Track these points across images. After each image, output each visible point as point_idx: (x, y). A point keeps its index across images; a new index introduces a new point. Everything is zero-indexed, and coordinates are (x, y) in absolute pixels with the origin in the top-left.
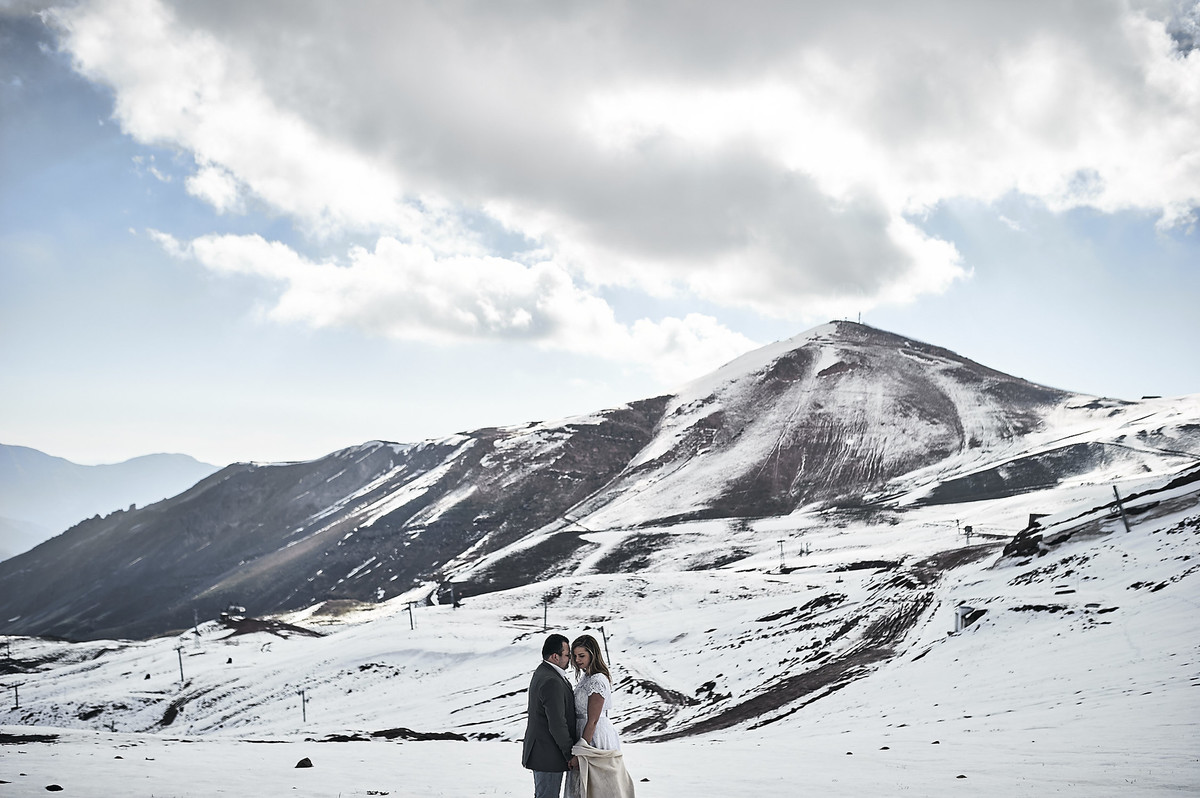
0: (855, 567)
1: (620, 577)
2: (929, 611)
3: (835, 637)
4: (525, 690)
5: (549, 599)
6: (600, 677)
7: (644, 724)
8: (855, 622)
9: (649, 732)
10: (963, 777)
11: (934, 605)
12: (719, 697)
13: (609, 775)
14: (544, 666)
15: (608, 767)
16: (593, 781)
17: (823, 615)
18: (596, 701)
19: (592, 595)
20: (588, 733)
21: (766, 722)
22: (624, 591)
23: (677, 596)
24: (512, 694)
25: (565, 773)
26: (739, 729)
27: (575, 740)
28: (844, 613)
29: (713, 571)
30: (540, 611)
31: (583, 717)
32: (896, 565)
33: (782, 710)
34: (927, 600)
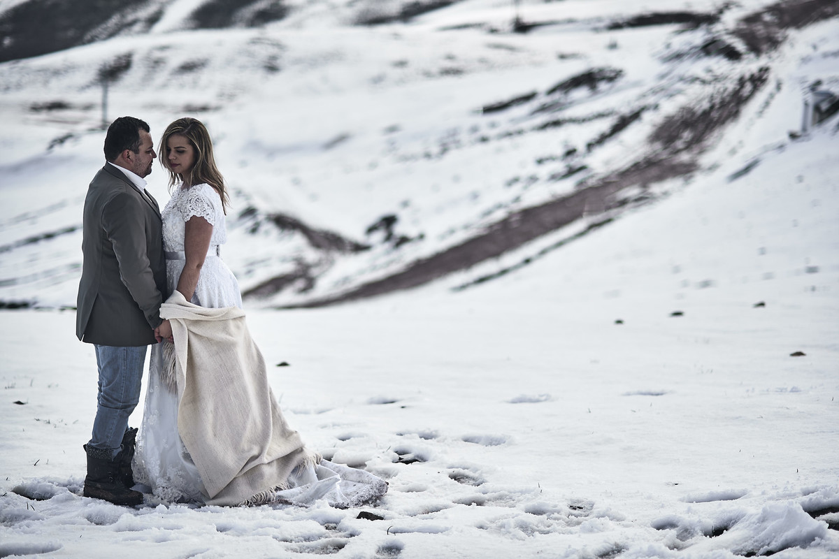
0: (642, 21)
1: (234, 38)
2: (760, 97)
3: (602, 139)
4: (71, 230)
5: (112, 73)
6: (205, 191)
7: (277, 284)
8: (636, 116)
9: (287, 295)
10: (799, 354)
11: (769, 88)
12: (404, 240)
13: (224, 348)
14: (108, 174)
15: (221, 336)
16: (197, 360)
17: (582, 102)
18: (198, 231)
19: (188, 68)
20: (187, 284)
21: (482, 280)
22: (243, 60)
23: (335, 72)
24: (49, 236)
25: (149, 347)
26: (438, 291)
27: (165, 295)
28: (616, 100)
29: (398, 27)
30: (95, 95)
31: (177, 258)
32: (710, 19)
33: (510, 259)
34: (758, 80)
